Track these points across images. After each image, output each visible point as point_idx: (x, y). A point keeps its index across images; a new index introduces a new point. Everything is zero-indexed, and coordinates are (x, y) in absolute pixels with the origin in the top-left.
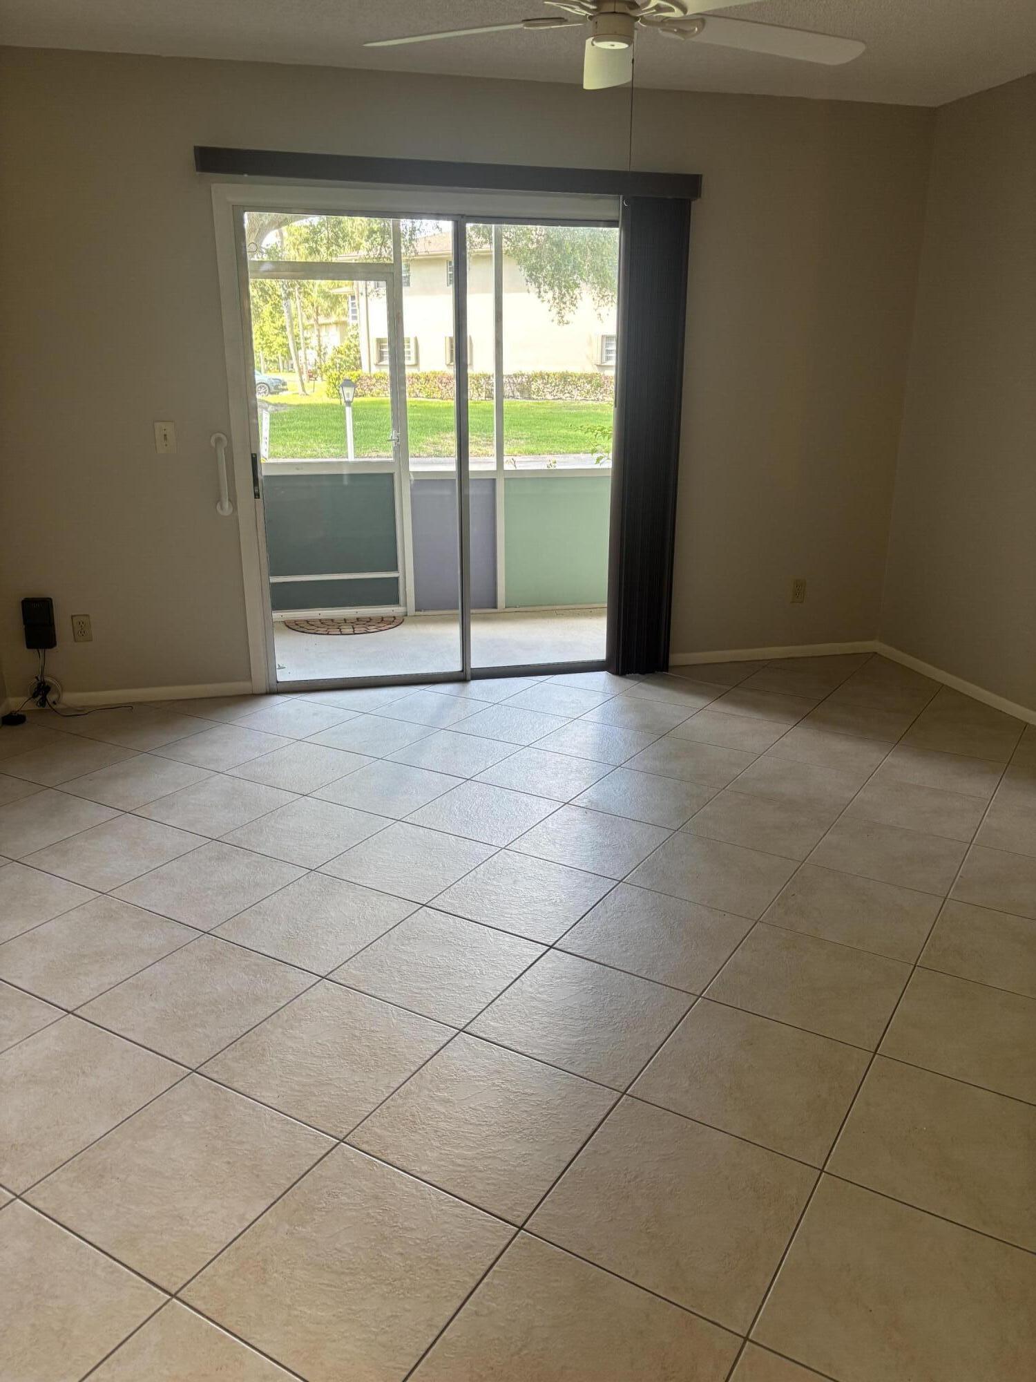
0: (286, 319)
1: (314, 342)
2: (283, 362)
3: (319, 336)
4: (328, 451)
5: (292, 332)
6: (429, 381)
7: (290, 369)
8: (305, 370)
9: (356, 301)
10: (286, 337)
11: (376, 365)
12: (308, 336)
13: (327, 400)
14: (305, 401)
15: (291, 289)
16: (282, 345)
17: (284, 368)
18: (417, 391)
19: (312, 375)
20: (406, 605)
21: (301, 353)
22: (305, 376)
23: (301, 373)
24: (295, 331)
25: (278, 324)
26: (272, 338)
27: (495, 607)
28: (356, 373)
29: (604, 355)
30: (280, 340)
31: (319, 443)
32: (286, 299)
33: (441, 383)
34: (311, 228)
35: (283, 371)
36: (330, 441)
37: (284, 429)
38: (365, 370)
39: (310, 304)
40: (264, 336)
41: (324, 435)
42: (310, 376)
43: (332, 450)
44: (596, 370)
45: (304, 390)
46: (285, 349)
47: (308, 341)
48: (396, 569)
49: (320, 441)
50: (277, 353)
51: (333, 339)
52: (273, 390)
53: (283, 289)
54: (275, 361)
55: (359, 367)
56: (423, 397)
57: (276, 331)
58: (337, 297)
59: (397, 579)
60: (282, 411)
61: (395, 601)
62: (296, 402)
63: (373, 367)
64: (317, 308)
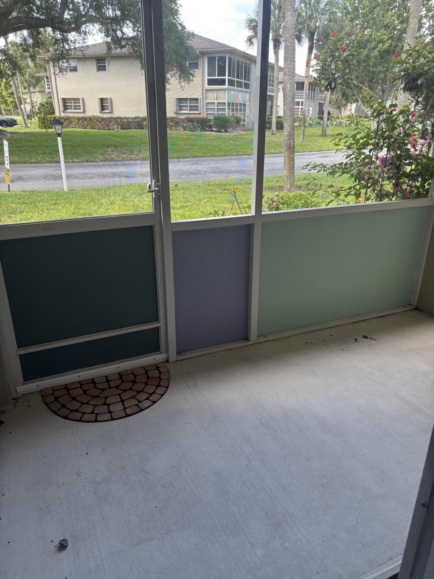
0: (13, 88)
1: (28, 101)
2: (14, 111)
3: (31, 97)
4: (45, 160)
5: (17, 95)
6: (91, 120)
7: (18, 114)
8: (25, 115)
9: (49, 80)
10: (14, 98)
11: (63, 112)
12: (25, 98)
13: (38, 130)
14: (27, 130)
15: (15, 71)
16: (12, 102)
17: (14, 114)
18: (86, 126)
19: (29, 117)
20: (167, 351)
21: (22, 106)
22: (25, 117)
23: (23, 116)
24: (19, 95)
25: (10, 91)
26: (7, 98)
27: (246, 338)
28: (53, 116)
29: (178, 108)
30: (11, 99)
31: (39, 155)
32: (12, 76)
33: (98, 121)
34: (23, 38)
35: (14, 115)
36: (45, 154)
37: (18, 147)
38: (57, 114)
39: (25, 81)
40: (3, 97)
41: (41, 150)
42: (28, 118)
43: (47, 159)
44: (175, 116)
45: (26, 124)
46: (14, 104)
47: (26, 100)
48: (156, 319)
49: (39, 153)
50: (10, 106)
51: (38, 99)
52: (9, 125)
53: (10, 71)
54: (9, 110)
55: (53, 113)
56: (89, 129)
57: (9, 95)
58: (39, 77)
59: (158, 329)
60: (15, 136)
61: (156, 349)
62: (22, 131)
63: (62, 113)
64: (29, 83)
